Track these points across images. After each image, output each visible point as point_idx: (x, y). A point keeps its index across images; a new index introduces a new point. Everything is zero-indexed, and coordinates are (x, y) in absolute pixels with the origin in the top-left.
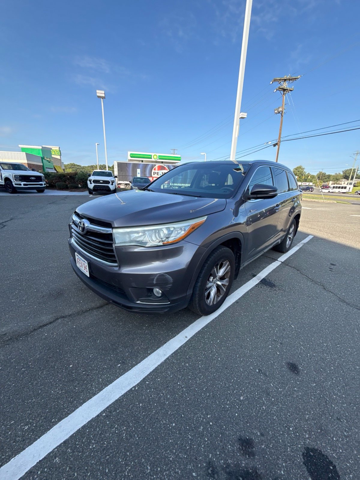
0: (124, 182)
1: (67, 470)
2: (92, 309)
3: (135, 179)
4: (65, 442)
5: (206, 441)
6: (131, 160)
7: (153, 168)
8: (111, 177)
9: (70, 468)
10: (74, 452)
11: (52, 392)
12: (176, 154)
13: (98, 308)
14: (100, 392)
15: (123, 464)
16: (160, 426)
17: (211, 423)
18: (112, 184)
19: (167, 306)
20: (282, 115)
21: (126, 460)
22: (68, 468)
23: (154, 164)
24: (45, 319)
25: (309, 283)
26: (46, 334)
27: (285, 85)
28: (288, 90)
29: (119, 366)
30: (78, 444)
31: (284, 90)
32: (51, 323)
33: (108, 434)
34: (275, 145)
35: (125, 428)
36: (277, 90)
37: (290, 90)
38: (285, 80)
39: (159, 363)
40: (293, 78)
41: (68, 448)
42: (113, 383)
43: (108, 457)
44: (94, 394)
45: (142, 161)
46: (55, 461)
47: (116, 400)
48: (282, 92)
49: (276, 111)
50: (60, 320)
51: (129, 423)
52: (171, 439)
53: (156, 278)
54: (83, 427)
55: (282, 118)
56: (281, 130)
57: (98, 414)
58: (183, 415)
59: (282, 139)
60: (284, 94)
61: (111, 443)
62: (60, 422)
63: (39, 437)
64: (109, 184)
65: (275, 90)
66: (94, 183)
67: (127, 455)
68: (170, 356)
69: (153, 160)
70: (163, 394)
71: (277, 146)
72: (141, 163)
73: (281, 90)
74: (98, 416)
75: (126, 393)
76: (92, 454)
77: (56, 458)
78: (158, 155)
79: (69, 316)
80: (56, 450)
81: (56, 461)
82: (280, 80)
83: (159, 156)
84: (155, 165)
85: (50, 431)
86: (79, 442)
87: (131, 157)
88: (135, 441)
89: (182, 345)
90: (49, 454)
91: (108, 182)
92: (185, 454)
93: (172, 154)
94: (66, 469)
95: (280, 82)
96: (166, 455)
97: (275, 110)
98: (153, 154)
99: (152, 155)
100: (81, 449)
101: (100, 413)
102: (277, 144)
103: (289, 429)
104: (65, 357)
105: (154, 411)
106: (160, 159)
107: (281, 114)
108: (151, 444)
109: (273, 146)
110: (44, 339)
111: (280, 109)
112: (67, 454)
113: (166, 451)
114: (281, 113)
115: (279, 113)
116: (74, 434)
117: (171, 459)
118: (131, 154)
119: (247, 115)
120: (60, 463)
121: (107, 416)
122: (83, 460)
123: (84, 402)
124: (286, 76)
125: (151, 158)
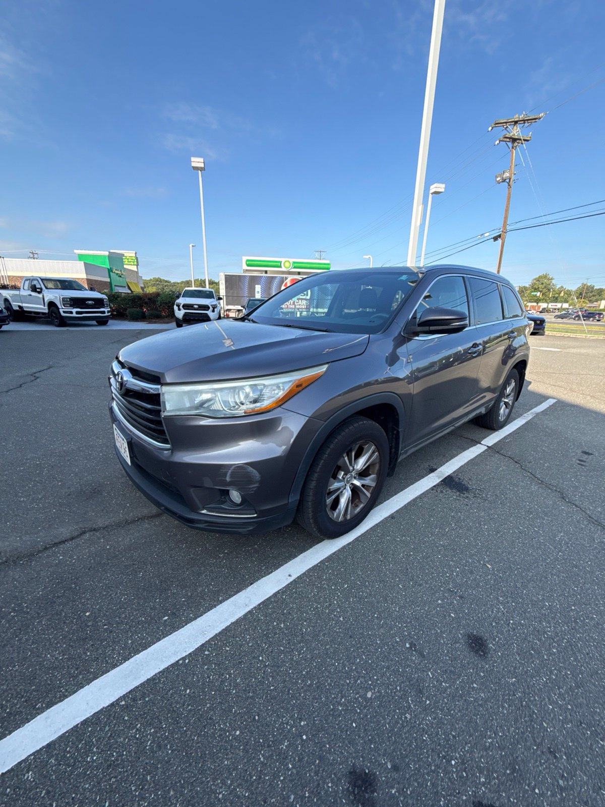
0: (236, 306)
1: (42, 795)
2: (142, 519)
3: (251, 302)
4: (49, 746)
5: (288, 769)
6: (247, 270)
7: (283, 282)
8: (212, 300)
9: (48, 792)
10: (60, 765)
11: (49, 656)
12: (323, 259)
13: (152, 517)
14: (124, 662)
15: (136, 796)
16: (213, 734)
17: (304, 737)
18: (213, 311)
19: (252, 520)
20: (509, 185)
21: (142, 789)
22: (44, 792)
23: (285, 276)
24: (64, 531)
25: (534, 488)
26: (61, 557)
27: (516, 132)
28: (520, 139)
29: (166, 620)
30: (69, 752)
31: (514, 140)
32: (72, 539)
33: (122, 739)
34: (495, 239)
35: (152, 731)
36: (500, 141)
37: (524, 140)
38: (516, 122)
39: (233, 620)
40: (531, 118)
41: (52, 756)
42: (149, 649)
43: (113, 780)
44: (114, 666)
45: (266, 272)
46: (26, 777)
47: (148, 679)
48: (510, 144)
49: (498, 179)
50: (87, 535)
51: (161, 723)
52: (227, 759)
53: (230, 471)
54: (85, 723)
55: (509, 190)
56: (507, 211)
57: (113, 702)
58: (257, 718)
59: (508, 228)
60: (513, 148)
61: (123, 755)
62: (48, 710)
63: (10, 733)
64: (208, 310)
65: (498, 142)
66: (184, 309)
67: (147, 781)
68: (255, 608)
69: (283, 269)
70: (230, 675)
71: (500, 241)
72: (264, 275)
73: (508, 140)
74: (112, 705)
75: (167, 668)
76: (88, 773)
77: (28, 772)
78: (292, 260)
79: (104, 528)
80: (32, 757)
81: (28, 777)
82: (506, 123)
83: (294, 263)
84: (286, 278)
85: (29, 723)
86: (71, 748)
87: (248, 265)
88: (165, 757)
89: (280, 590)
90: (20, 763)
91: (206, 307)
92: (248, 789)
93: (316, 258)
94: (41, 794)
95: (507, 127)
96: (213, 787)
97: (497, 177)
98: (283, 260)
99: (281, 262)
100: (72, 761)
101: (117, 700)
102: (499, 236)
103: (449, 762)
104: (80, 598)
105: (208, 705)
106: (295, 268)
107: (509, 183)
108: (190, 765)
109: (493, 240)
110: (56, 565)
111: (507, 175)
112: (49, 766)
113: (215, 779)
114: (508, 181)
115: (504, 181)
116: (66, 733)
117: (220, 796)
118: (247, 261)
119: (445, 188)
120: (34, 781)
121: (127, 706)
122: (72, 781)
123: (95, 678)
124: (517, 116)
125: (280, 267)
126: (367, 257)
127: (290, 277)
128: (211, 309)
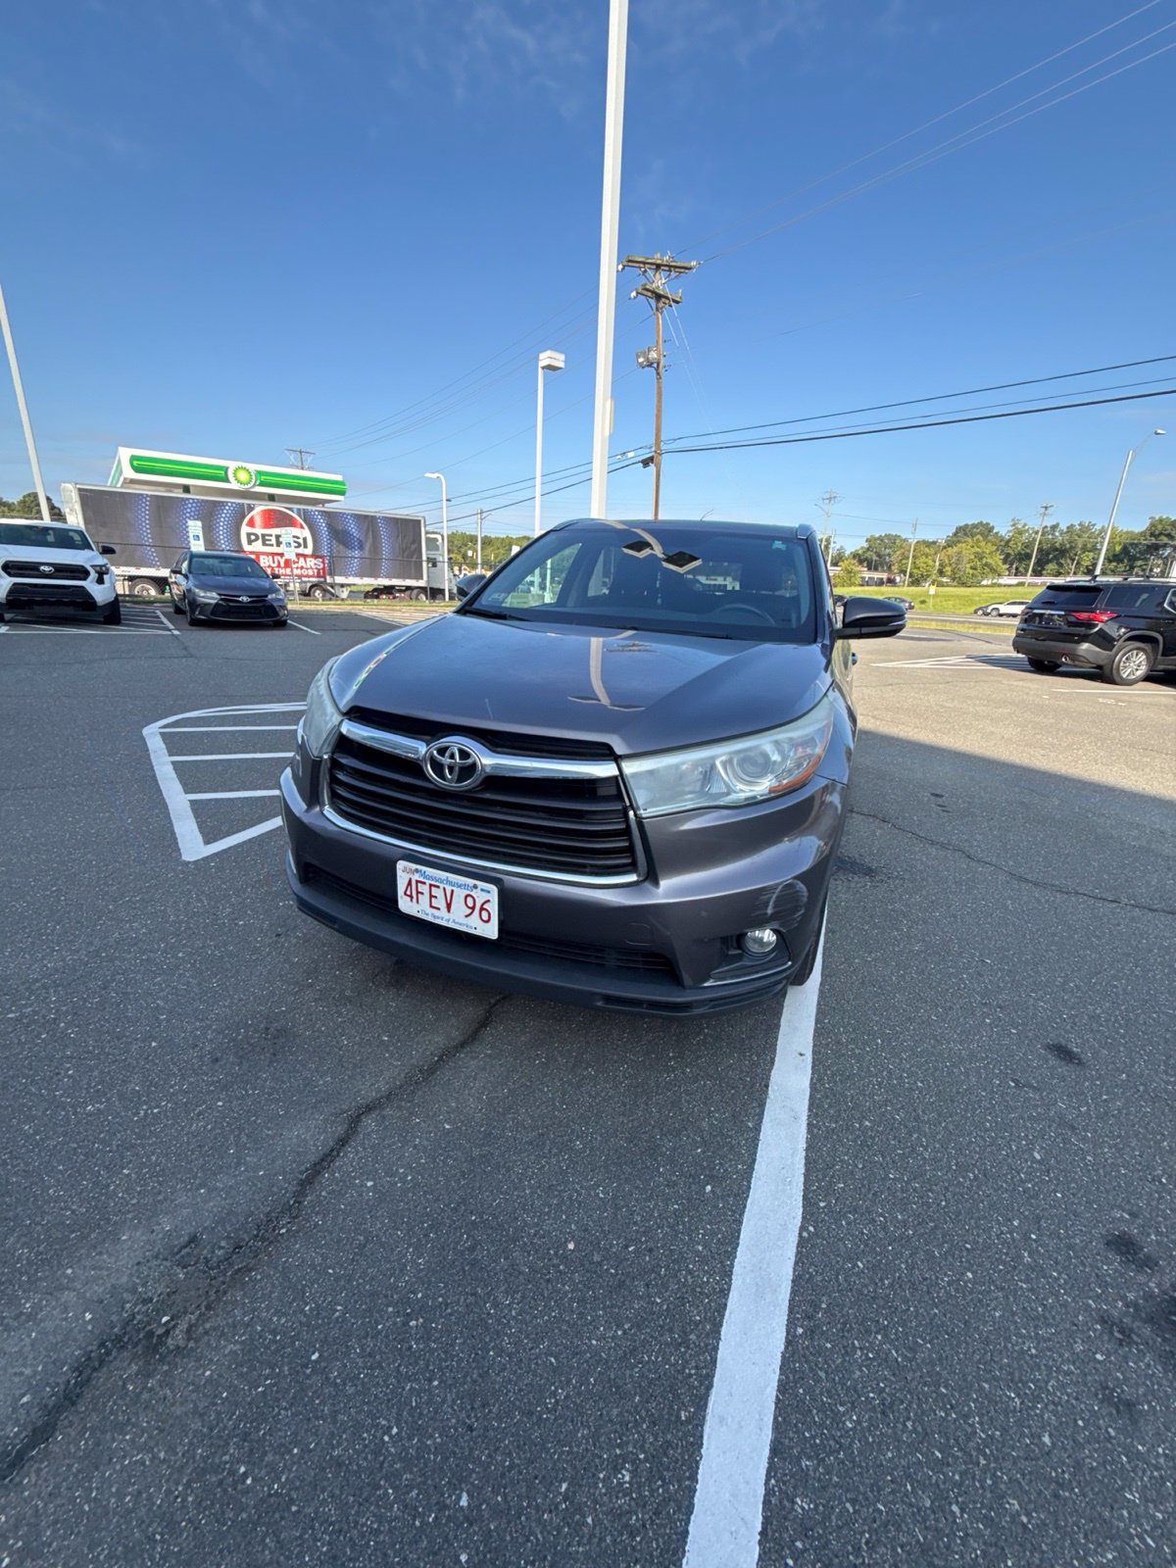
1: (851, 1510)
2: (446, 1055)
3: (195, 560)
4: (775, 1451)
5: (1057, 1279)
6: (133, 481)
7: (244, 517)
8: (86, 553)
9: (853, 1502)
10: (823, 1460)
11: (594, 1342)
12: (309, 469)
13: (462, 1045)
14: (731, 1280)
15: (955, 1420)
16: (947, 1293)
17: (1033, 1236)
18: (100, 581)
20: (658, 374)
21: (952, 1407)
22: (848, 1505)
23: (246, 502)
24: (308, 1134)
25: (933, 851)
26: (371, 1184)
27: (659, 282)
28: (667, 298)
29: (712, 1191)
30: (813, 1437)
31: (658, 297)
32: (343, 1142)
33: (858, 1373)
34: (646, 463)
35: (879, 1337)
36: (638, 293)
37: (674, 301)
38: (658, 266)
39: (803, 1145)
40: (678, 264)
41: (799, 1459)
42: (741, 1241)
43: (909, 1424)
44: (724, 1293)
45: (186, 489)
46: (800, 1511)
47: (793, 1281)
48: (653, 302)
49: (641, 360)
50: (370, 1123)
51: (878, 1321)
52: (995, 1309)
53: (774, 896)
54: (783, 1387)
55: (658, 383)
56: (658, 417)
57: (786, 1338)
58: (968, 1246)
59: (664, 447)
60: (657, 309)
61: (884, 1389)
62: (709, 1410)
63: (694, 1478)
64: (85, 579)
65: (634, 294)
66: (10, 575)
67: (945, 1395)
68: (809, 1116)
69: (234, 485)
70: (882, 1215)
71: (652, 467)
72: (179, 494)
73: (649, 294)
74: (789, 1343)
75: (798, 1253)
76: (871, 1440)
77: (794, 1503)
78: (253, 467)
79: (388, 1098)
80: (773, 1481)
81: (803, 1508)
82: (644, 263)
83: (259, 473)
84: (251, 508)
85: (705, 1446)
86: (809, 1429)
87: (137, 470)
88: (930, 1356)
89: (812, 1079)
90: (766, 1502)
91: (80, 572)
92: (1049, 1325)
93: (292, 466)
94: (848, 1511)
95: (645, 271)
96: (1017, 1348)
97: (638, 357)
98: (232, 465)
99: (227, 468)
100: (832, 1443)
101: (788, 1332)
102: (651, 459)
103: (1161, 1182)
105: (903, 1266)
106: (262, 484)
107: (657, 369)
108: (967, 1344)
109: (641, 465)
110: (380, 1200)
111: (653, 355)
112: (811, 1473)
113: (1008, 1339)
114: (655, 365)
115: (650, 365)
116: (775, 1418)
117: (1033, 1351)
118: (133, 458)
119: (565, 362)
120: (816, 1506)
121: (811, 1332)
122: (864, 1464)
123: (717, 1326)
124: (658, 256)
125: (227, 480)
126: (435, 476)
127: (260, 508)
128: (93, 575)
